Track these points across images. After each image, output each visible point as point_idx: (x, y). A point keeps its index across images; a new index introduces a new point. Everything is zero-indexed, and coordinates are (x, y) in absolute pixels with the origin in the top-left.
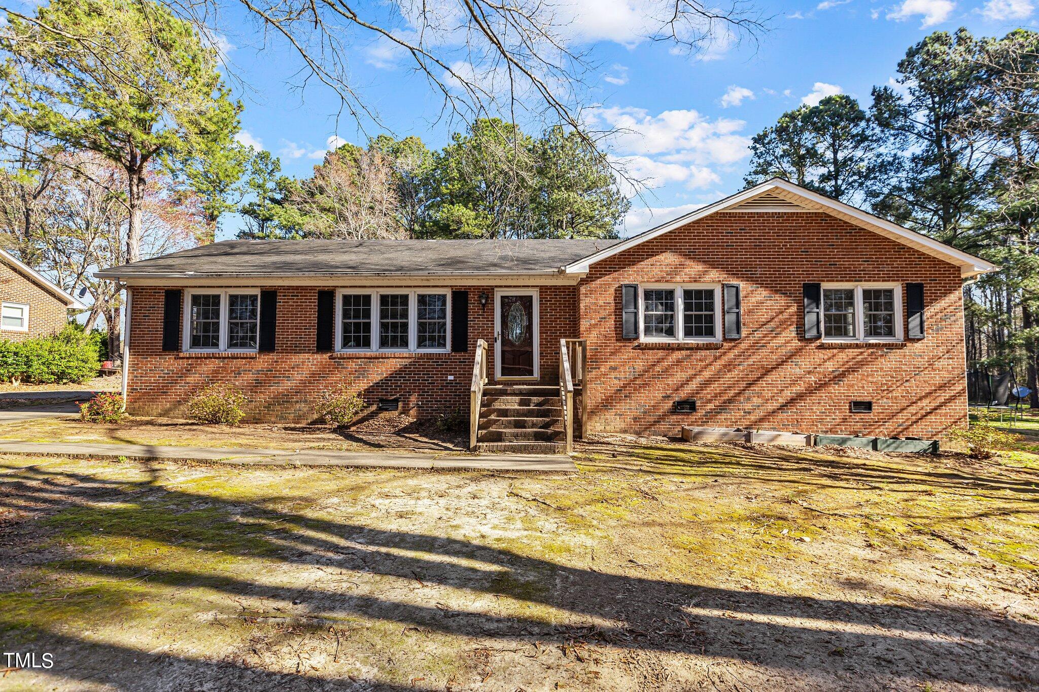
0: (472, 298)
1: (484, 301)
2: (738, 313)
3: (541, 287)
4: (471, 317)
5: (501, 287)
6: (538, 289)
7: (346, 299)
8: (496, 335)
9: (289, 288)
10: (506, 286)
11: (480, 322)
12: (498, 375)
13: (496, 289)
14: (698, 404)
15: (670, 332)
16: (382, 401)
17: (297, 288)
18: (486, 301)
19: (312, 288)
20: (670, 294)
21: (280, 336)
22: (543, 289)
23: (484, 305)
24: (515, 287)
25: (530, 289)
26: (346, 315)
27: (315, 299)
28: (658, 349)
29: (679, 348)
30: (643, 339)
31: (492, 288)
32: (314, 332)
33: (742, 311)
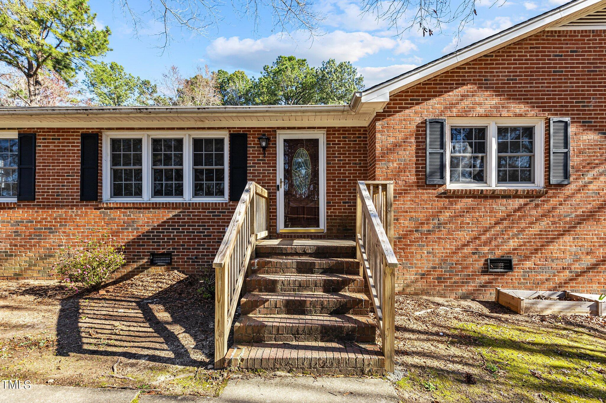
0: (252, 141)
1: (264, 144)
2: (566, 154)
3: (329, 129)
4: (250, 163)
5: (284, 128)
6: (324, 131)
7: (115, 143)
8: (278, 183)
9: (50, 130)
10: (289, 128)
11: (261, 168)
12: (281, 228)
13: (278, 132)
14: (515, 261)
15: (480, 177)
16: (153, 254)
17: (59, 130)
18: (267, 144)
19: (75, 130)
20: (482, 132)
21: (40, 184)
22: (330, 131)
23: (264, 148)
24: (299, 128)
25: (316, 131)
26: (115, 160)
27: (78, 142)
28: (468, 197)
29: (494, 196)
30: (450, 186)
31: (273, 130)
32: (77, 180)
33: (571, 152)
